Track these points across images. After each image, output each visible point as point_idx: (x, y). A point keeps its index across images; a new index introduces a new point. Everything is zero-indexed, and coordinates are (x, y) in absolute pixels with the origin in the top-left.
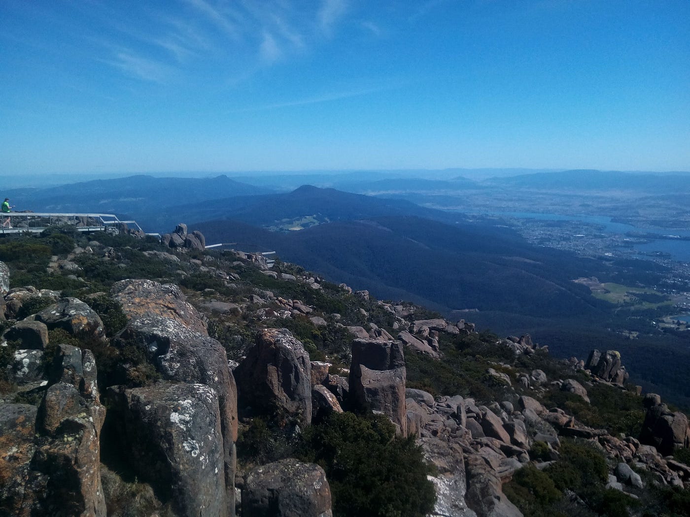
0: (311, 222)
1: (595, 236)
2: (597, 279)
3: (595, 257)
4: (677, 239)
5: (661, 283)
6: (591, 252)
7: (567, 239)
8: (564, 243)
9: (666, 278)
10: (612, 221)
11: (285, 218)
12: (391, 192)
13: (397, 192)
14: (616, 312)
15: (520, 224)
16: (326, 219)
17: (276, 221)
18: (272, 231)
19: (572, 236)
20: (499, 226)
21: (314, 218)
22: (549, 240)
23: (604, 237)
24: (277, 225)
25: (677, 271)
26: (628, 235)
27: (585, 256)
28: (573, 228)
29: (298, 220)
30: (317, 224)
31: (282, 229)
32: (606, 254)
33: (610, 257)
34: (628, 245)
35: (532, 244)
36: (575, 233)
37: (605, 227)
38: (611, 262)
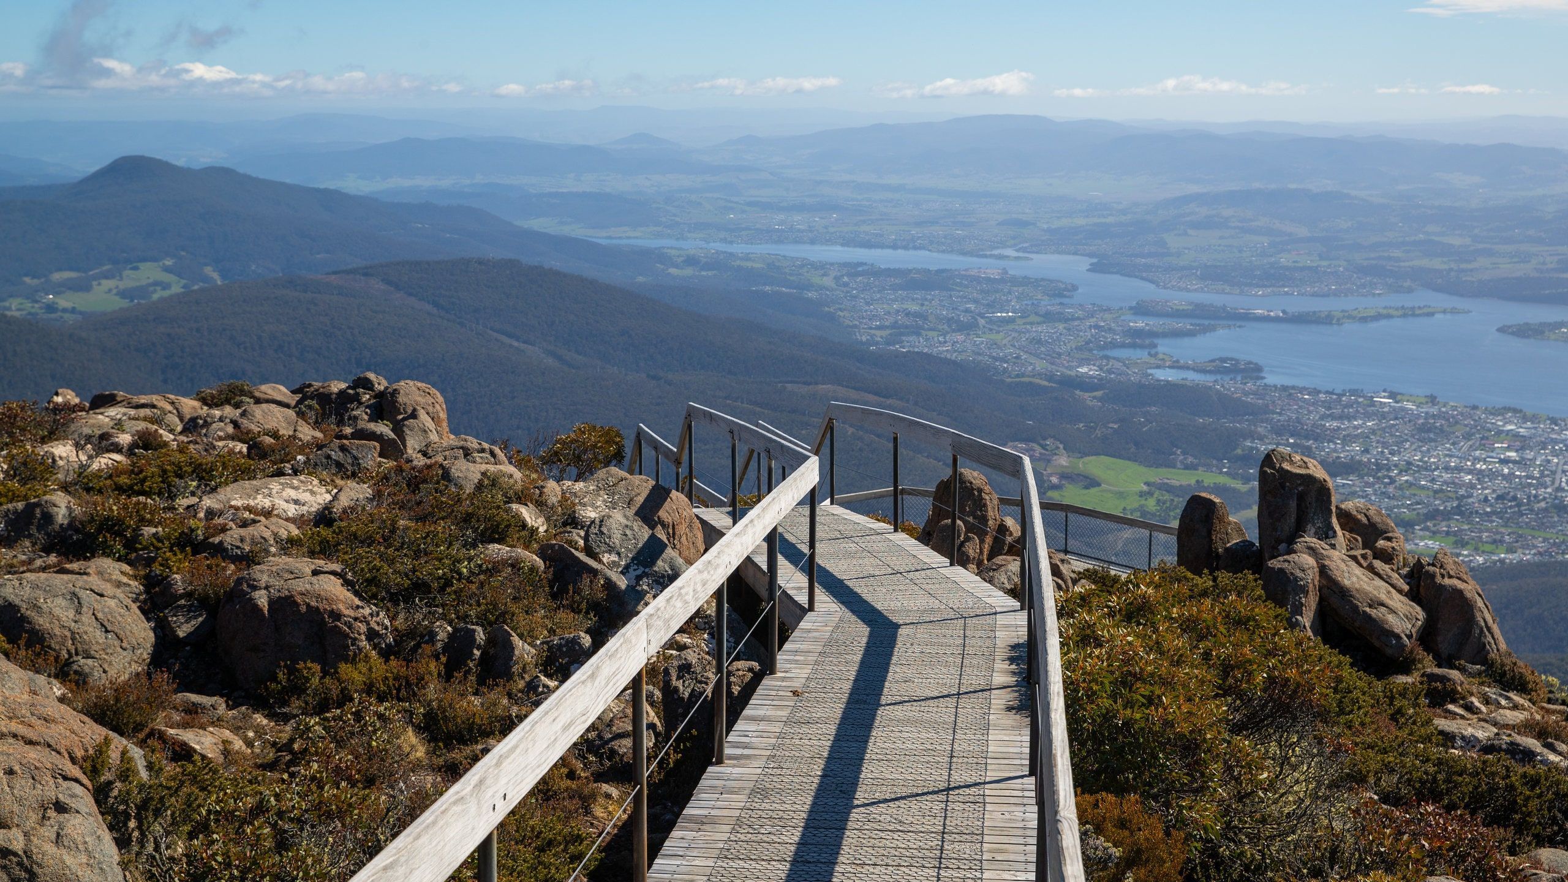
0: (156, 284)
1: (1049, 317)
2: (1061, 446)
3: (1050, 378)
4: (1277, 319)
5: (1239, 451)
6: (1040, 365)
7: (967, 328)
8: (960, 337)
9: (1252, 436)
10: (1094, 269)
11: (60, 270)
12: (424, 182)
13: (446, 183)
14: (1120, 545)
15: (828, 282)
16: (209, 271)
17: (27, 280)
18: (17, 314)
19: (982, 316)
20: (768, 288)
21: (167, 270)
22: (917, 331)
23: (1073, 319)
24: (31, 295)
25: (1280, 414)
26: (1141, 309)
27: (1023, 377)
28: (982, 291)
29: (107, 276)
30: (176, 289)
31: (51, 308)
32: (1083, 370)
33: (1091, 377)
34: (1139, 339)
35: (869, 343)
36: (991, 306)
37: (1075, 288)
38: (1099, 394)
